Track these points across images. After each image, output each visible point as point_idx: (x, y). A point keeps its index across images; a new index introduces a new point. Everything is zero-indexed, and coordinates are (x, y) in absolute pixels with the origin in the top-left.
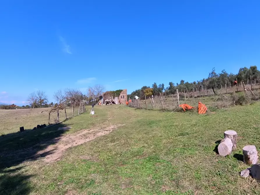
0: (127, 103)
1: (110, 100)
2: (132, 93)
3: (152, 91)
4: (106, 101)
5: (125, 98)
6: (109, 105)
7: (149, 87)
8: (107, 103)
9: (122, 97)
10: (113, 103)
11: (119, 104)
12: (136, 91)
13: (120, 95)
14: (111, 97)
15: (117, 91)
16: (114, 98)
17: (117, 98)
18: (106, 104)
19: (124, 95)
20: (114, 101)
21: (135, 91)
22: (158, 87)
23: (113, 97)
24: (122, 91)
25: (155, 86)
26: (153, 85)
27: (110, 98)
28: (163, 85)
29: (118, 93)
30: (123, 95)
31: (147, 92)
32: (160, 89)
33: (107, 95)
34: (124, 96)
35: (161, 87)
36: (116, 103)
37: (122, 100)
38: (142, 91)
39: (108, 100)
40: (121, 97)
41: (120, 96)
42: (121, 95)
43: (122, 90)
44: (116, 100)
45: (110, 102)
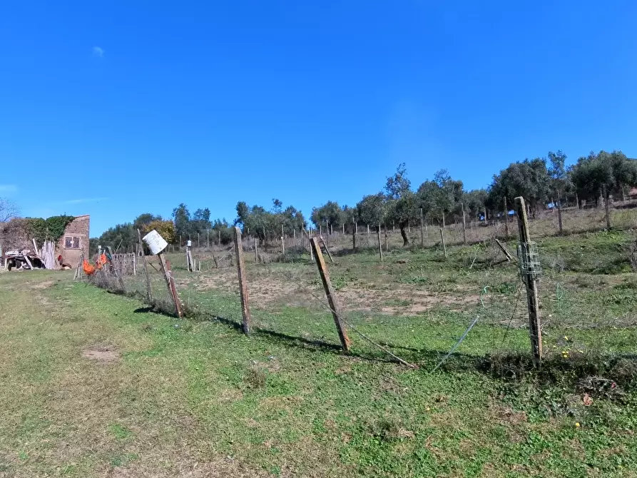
0: (90, 269)
1: (25, 252)
2: (105, 234)
3: (169, 231)
4: (8, 253)
5: (81, 246)
6: (17, 273)
7: (160, 218)
8: (15, 262)
9: (72, 242)
10: (37, 263)
11: (60, 267)
12: (118, 228)
13: (62, 234)
14: (28, 239)
15: (54, 220)
16: (40, 247)
17: (51, 245)
18: (10, 269)
19: (79, 235)
20: (39, 255)
21: (114, 227)
22: (192, 217)
23: (38, 241)
24: (71, 221)
25: (181, 212)
26: (174, 210)
27: (27, 243)
28: (207, 214)
29: (55, 228)
30: (74, 235)
32: (197, 225)
33: (13, 231)
34: (77, 240)
35: (201, 218)
36: (48, 266)
37: (70, 253)
38: (137, 227)
39: (16, 253)
40: (68, 245)
41: (64, 239)
42: (67, 235)
43: (71, 219)
44: (48, 255)
45: (25, 261)
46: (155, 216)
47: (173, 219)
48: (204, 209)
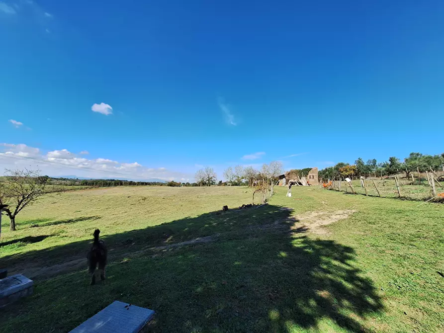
0: (326, 185)
1: (296, 180)
3: (354, 170)
5: (315, 178)
6: (294, 187)
7: (349, 164)
8: (292, 183)
10: (300, 184)
11: (308, 185)
13: (308, 174)
15: (305, 170)
16: (301, 179)
17: (304, 178)
19: (314, 174)
20: (300, 181)
21: (324, 169)
22: (365, 164)
23: (300, 177)
25: (359, 162)
26: (356, 161)
27: (296, 177)
28: (375, 161)
29: (305, 172)
30: (312, 174)
31: (346, 171)
32: (369, 167)
33: (291, 174)
34: (313, 176)
35: (371, 164)
36: (304, 185)
37: (311, 181)
38: (337, 168)
39: (293, 181)
40: (310, 178)
41: (308, 176)
42: (310, 174)
43: (311, 169)
44: (303, 181)
45: (296, 183)
46: (345, 163)
47: (356, 165)
48: (372, 160)
